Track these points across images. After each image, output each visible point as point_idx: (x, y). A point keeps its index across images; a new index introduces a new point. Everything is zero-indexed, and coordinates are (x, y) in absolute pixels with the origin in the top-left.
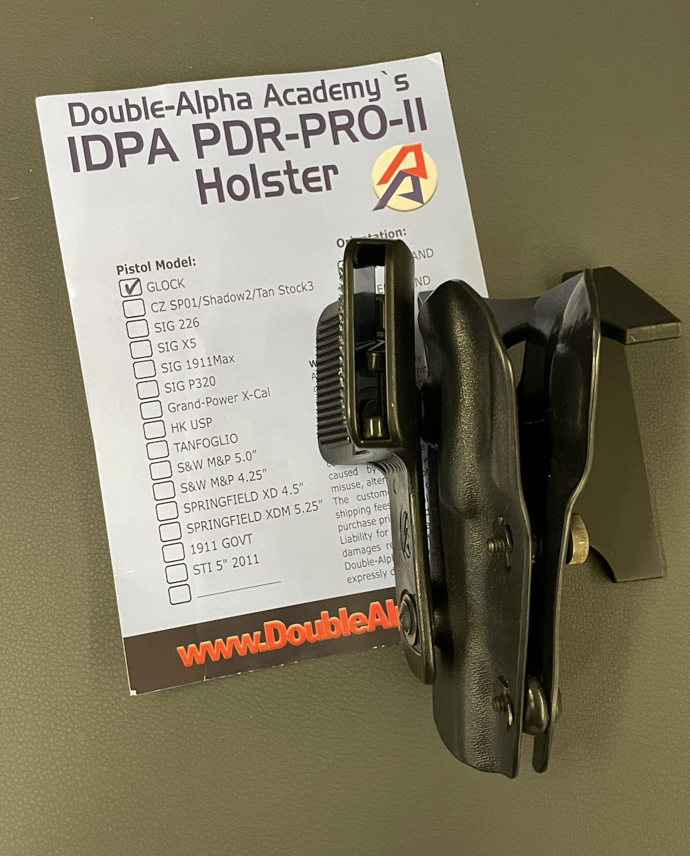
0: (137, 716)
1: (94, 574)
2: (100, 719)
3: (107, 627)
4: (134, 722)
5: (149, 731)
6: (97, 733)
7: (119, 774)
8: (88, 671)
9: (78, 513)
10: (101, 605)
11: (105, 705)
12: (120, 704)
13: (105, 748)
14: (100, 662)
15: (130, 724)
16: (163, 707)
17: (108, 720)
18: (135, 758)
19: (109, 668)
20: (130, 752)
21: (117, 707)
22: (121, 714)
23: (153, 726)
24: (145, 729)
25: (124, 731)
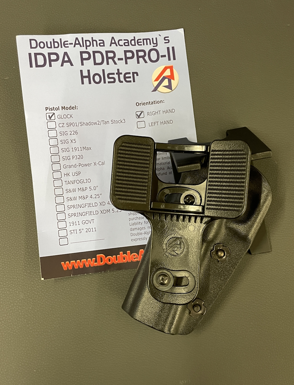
0: (45, 288)
1: (31, 231)
2: (29, 288)
3: (34, 253)
4: (43, 290)
5: (49, 295)
6: (28, 294)
7: (36, 311)
8: (26, 269)
9: (26, 207)
10: (33, 244)
11: (32, 283)
12: (38, 283)
13: (31, 300)
14: (31, 266)
15: (41, 291)
16: (55, 285)
17: (33, 289)
18: (43, 305)
19: (34, 269)
20: (41, 302)
21: (37, 284)
22: (38, 287)
23: (51, 293)
24: (47, 293)
25: (39, 294)
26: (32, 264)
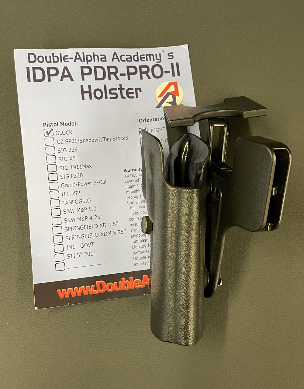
0: (38, 319)
2: (21, 319)
3: (28, 279)
4: (36, 322)
5: (43, 326)
6: (20, 326)
7: (28, 345)
8: (18, 298)
10: (26, 270)
11: (24, 314)
12: (31, 314)
13: (23, 332)
14: (24, 295)
16: (49, 316)
17: (25, 320)
18: (35, 338)
19: (27, 297)
20: (33, 335)
21: (29, 315)
22: (31, 318)
23: (44, 324)
24: (41, 325)
25: (31, 325)
26: (25, 292)
